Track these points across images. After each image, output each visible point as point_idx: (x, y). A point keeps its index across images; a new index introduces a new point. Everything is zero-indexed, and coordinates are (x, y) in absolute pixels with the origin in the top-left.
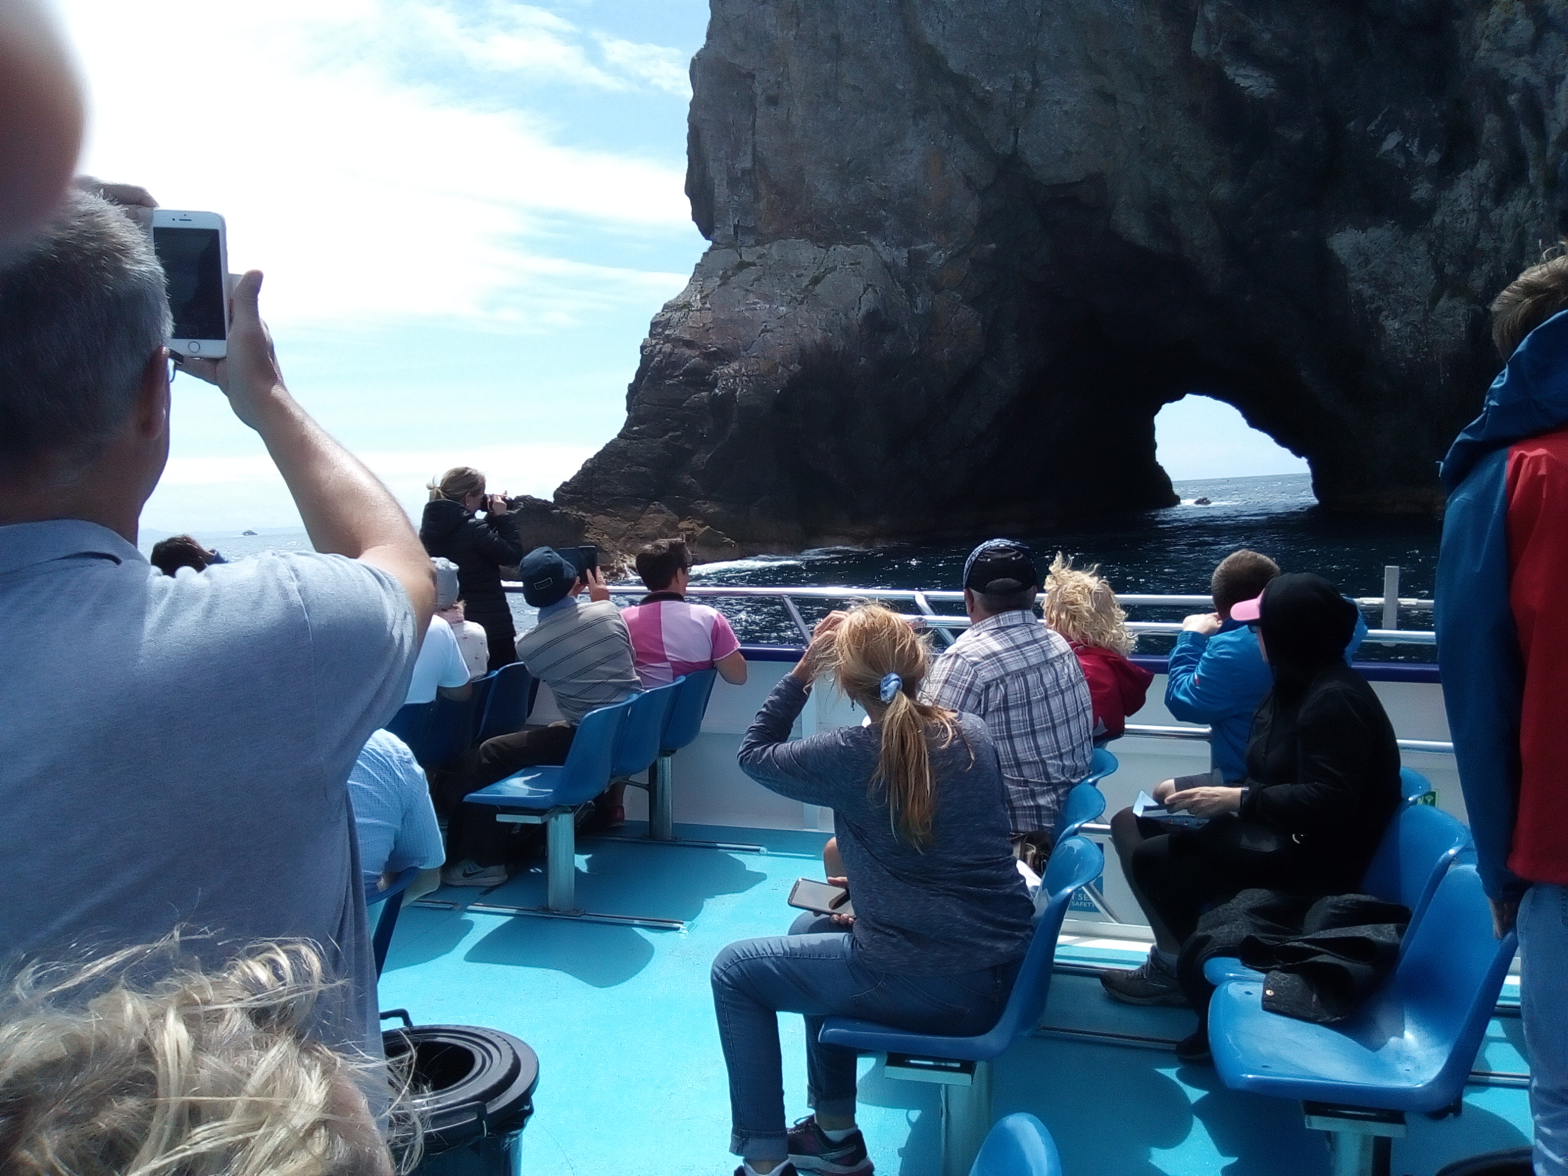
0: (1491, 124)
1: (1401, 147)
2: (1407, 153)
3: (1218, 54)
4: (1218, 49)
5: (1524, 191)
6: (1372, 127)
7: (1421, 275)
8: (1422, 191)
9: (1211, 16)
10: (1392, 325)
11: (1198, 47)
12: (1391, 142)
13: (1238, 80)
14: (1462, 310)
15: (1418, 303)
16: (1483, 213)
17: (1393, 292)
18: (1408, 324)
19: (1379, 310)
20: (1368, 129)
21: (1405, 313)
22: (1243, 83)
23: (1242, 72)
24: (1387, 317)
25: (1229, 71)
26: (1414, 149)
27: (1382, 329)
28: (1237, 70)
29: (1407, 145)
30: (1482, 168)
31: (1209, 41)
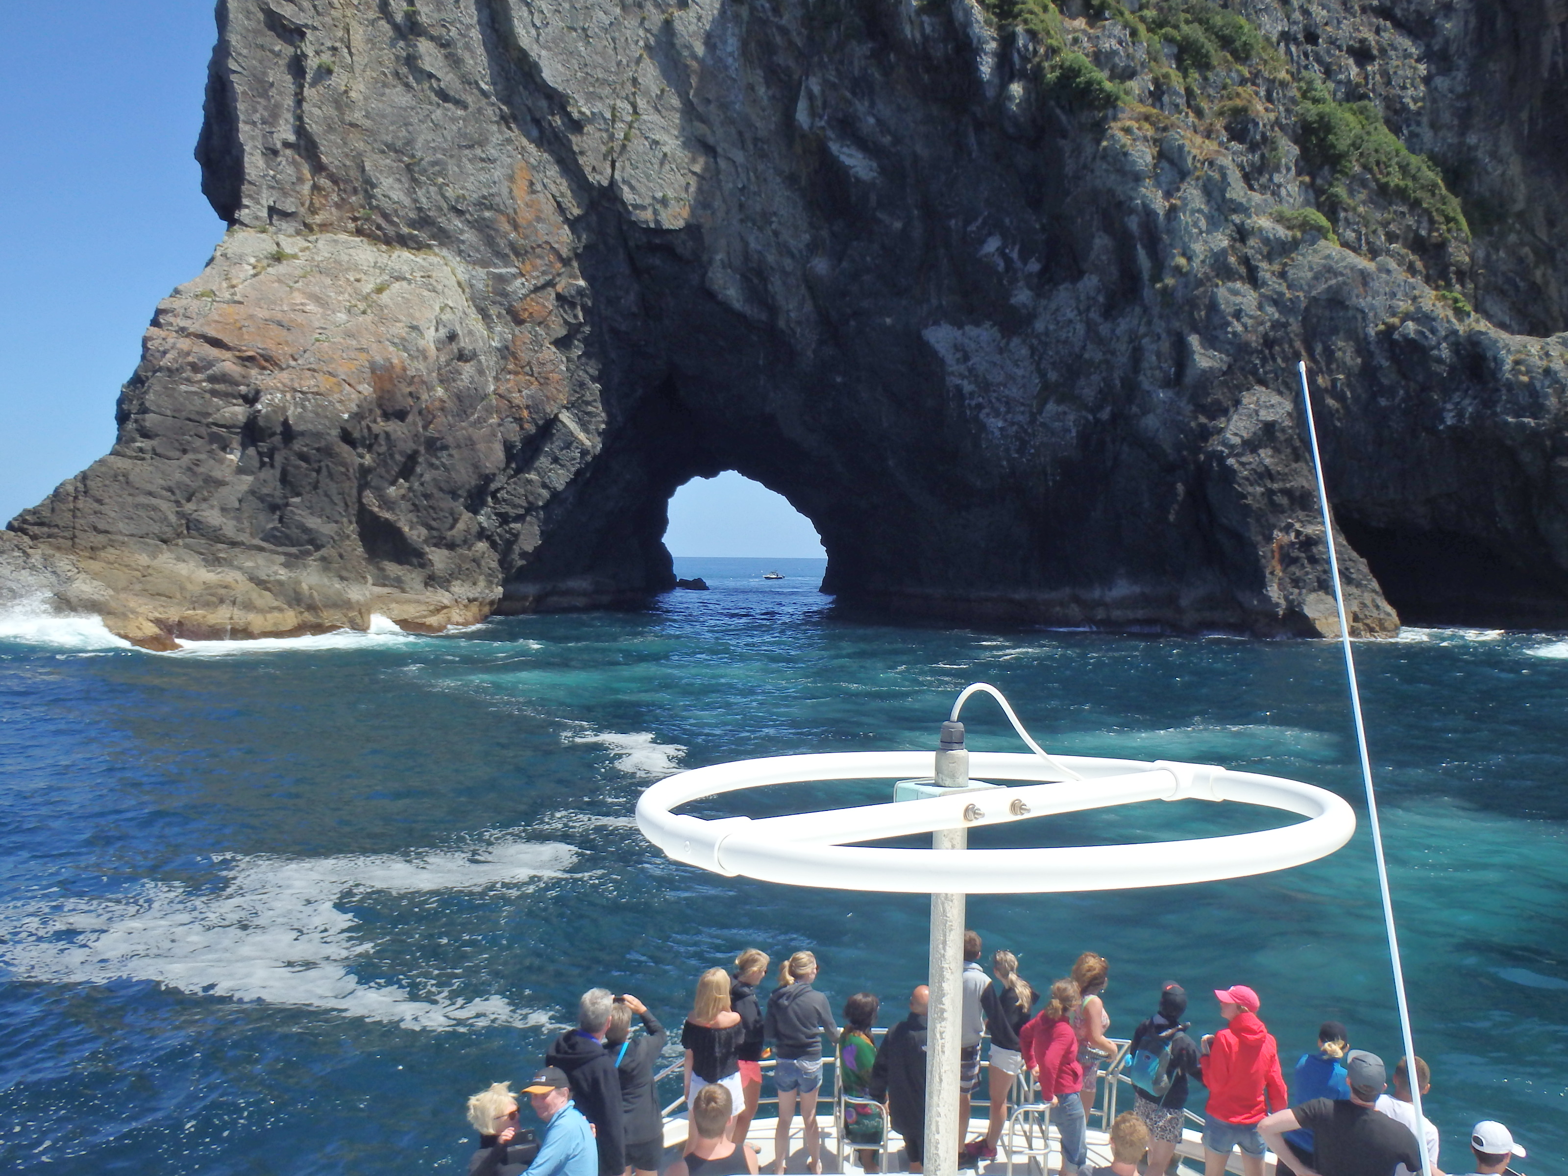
0: (1101, 242)
1: (1001, 251)
2: (1008, 261)
3: (823, 128)
4: (823, 123)
5: (1138, 310)
6: (973, 228)
7: (1023, 377)
8: (1022, 296)
9: (816, 89)
10: (995, 424)
11: (802, 116)
12: (992, 245)
13: (843, 158)
14: (1072, 417)
15: (1022, 404)
16: (1091, 327)
17: (994, 391)
18: (1013, 424)
19: (980, 407)
20: (969, 229)
21: (1008, 412)
22: (848, 161)
23: (845, 150)
24: (988, 415)
25: (834, 147)
26: (1015, 255)
27: (983, 427)
28: (842, 147)
29: (1007, 251)
30: (1090, 282)
31: (813, 113)
